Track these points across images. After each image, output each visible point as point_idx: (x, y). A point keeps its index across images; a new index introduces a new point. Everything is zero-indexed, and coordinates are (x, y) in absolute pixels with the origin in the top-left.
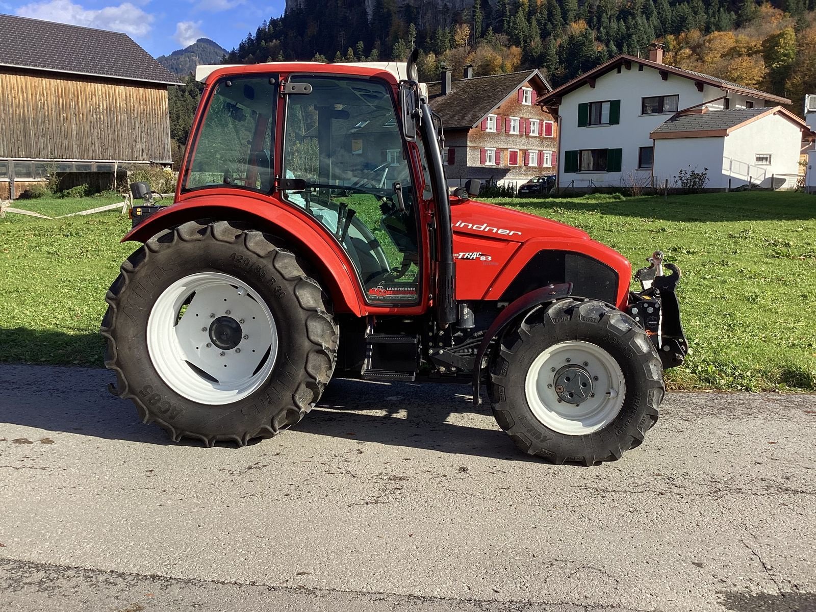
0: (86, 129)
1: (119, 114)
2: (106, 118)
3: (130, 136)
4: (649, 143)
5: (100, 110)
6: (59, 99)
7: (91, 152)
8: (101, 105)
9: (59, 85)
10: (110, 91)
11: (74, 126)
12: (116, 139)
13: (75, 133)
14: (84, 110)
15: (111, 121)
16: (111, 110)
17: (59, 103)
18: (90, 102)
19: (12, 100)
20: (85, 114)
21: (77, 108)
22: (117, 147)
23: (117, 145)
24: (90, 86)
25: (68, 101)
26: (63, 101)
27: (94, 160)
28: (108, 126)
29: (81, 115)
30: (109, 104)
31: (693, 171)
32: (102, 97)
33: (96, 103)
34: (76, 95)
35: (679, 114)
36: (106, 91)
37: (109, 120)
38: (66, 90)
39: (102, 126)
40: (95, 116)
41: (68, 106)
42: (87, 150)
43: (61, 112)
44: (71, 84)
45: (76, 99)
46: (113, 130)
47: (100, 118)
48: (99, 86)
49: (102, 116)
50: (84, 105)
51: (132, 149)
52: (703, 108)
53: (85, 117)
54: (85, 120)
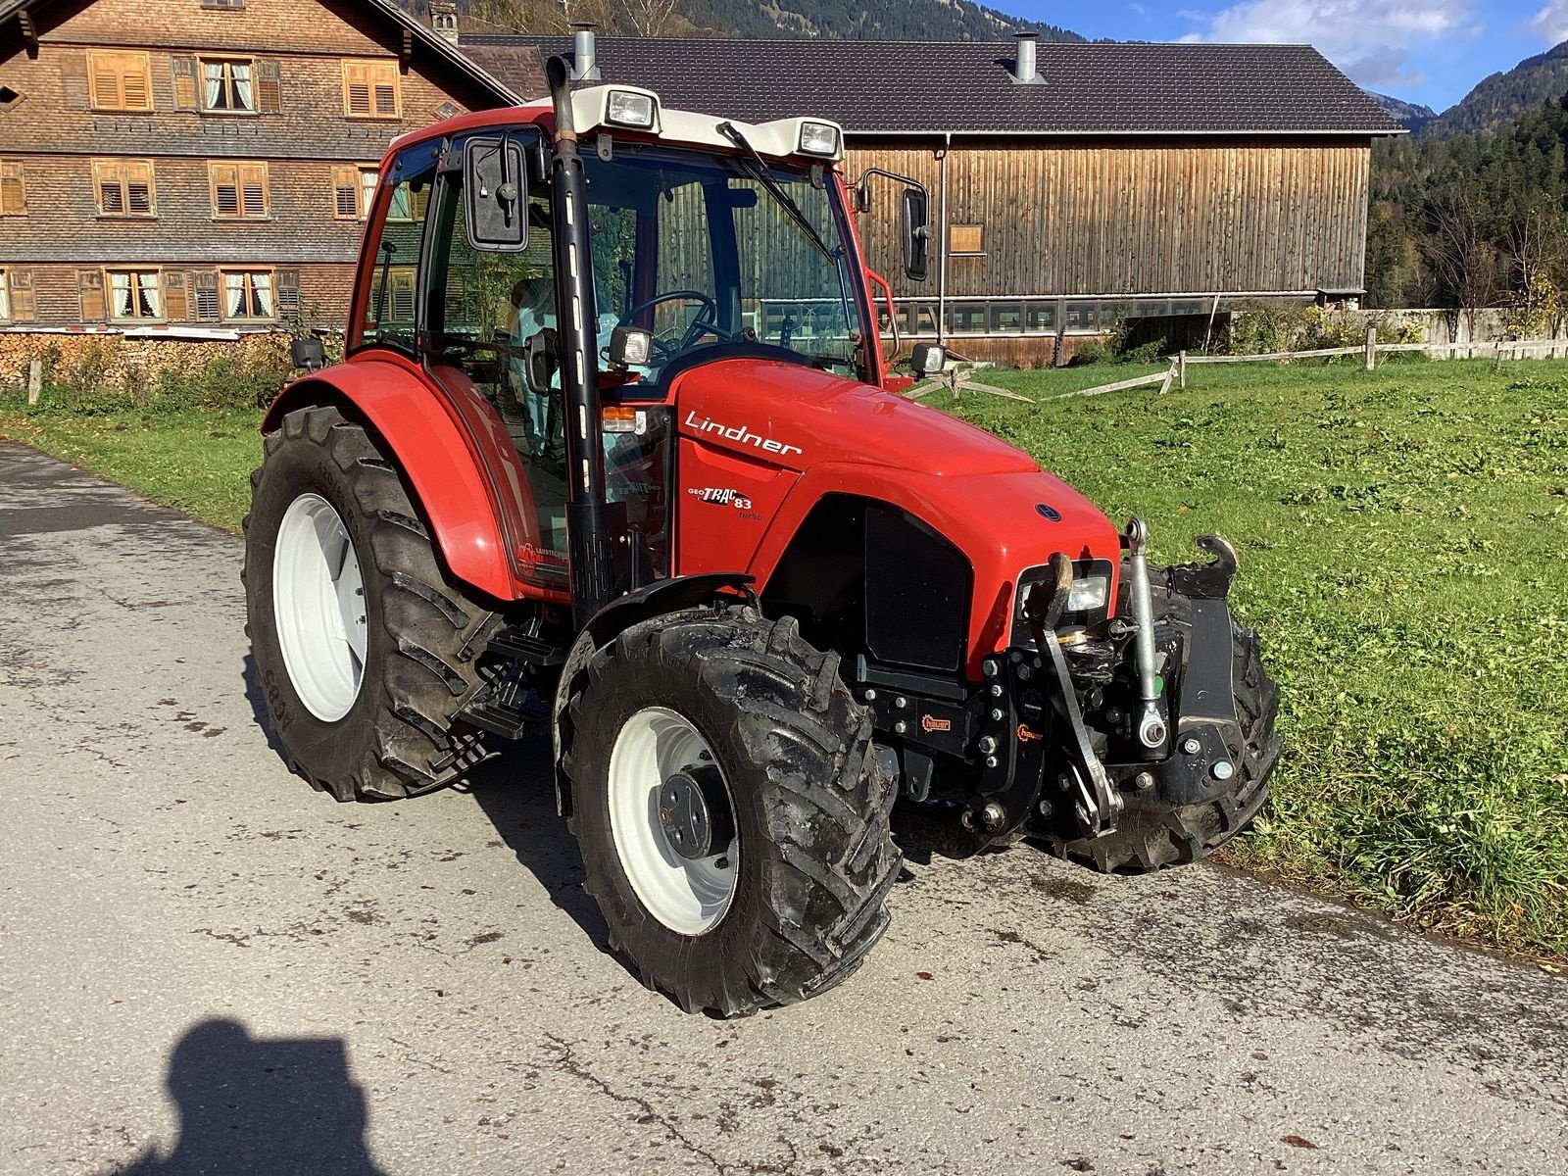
0: (1199, 235)
1: (1264, 202)
2: (1238, 212)
3: (1282, 243)
5: (1228, 198)
6: (1156, 184)
7: (1203, 277)
8: (1233, 188)
9: (1160, 159)
10: (1253, 160)
11: (1177, 233)
12: (1255, 251)
13: (1177, 244)
14: (1200, 201)
15: (1247, 217)
16: (1251, 198)
17: (1155, 191)
18: (1212, 184)
19: (1076, 193)
20: (1200, 208)
21: (1186, 198)
22: (1254, 267)
23: (1254, 262)
24: (1215, 154)
25: (1171, 186)
26: (1162, 187)
27: (1207, 294)
28: (1241, 227)
29: (1193, 211)
30: (1249, 185)
32: (1237, 173)
33: (1223, 186)
34: (1188, 174)
36: (1244, 160)
37: (1244, 216)
38: (1171, 165)
39: (1230, 228)
40: (1218, 210)
41: (1171, 196)
42: (1197, 276)
43: (1158, 208)
44: (1180, 155)
45: (1186, 182)
46: (1249, 233)
47: (1228, 213)
48: (1232, 153)
49: (1231, 210)
50: (1201, 191)
51: (1284, 268)
53: (1199, 214)
54: (1199, 219)
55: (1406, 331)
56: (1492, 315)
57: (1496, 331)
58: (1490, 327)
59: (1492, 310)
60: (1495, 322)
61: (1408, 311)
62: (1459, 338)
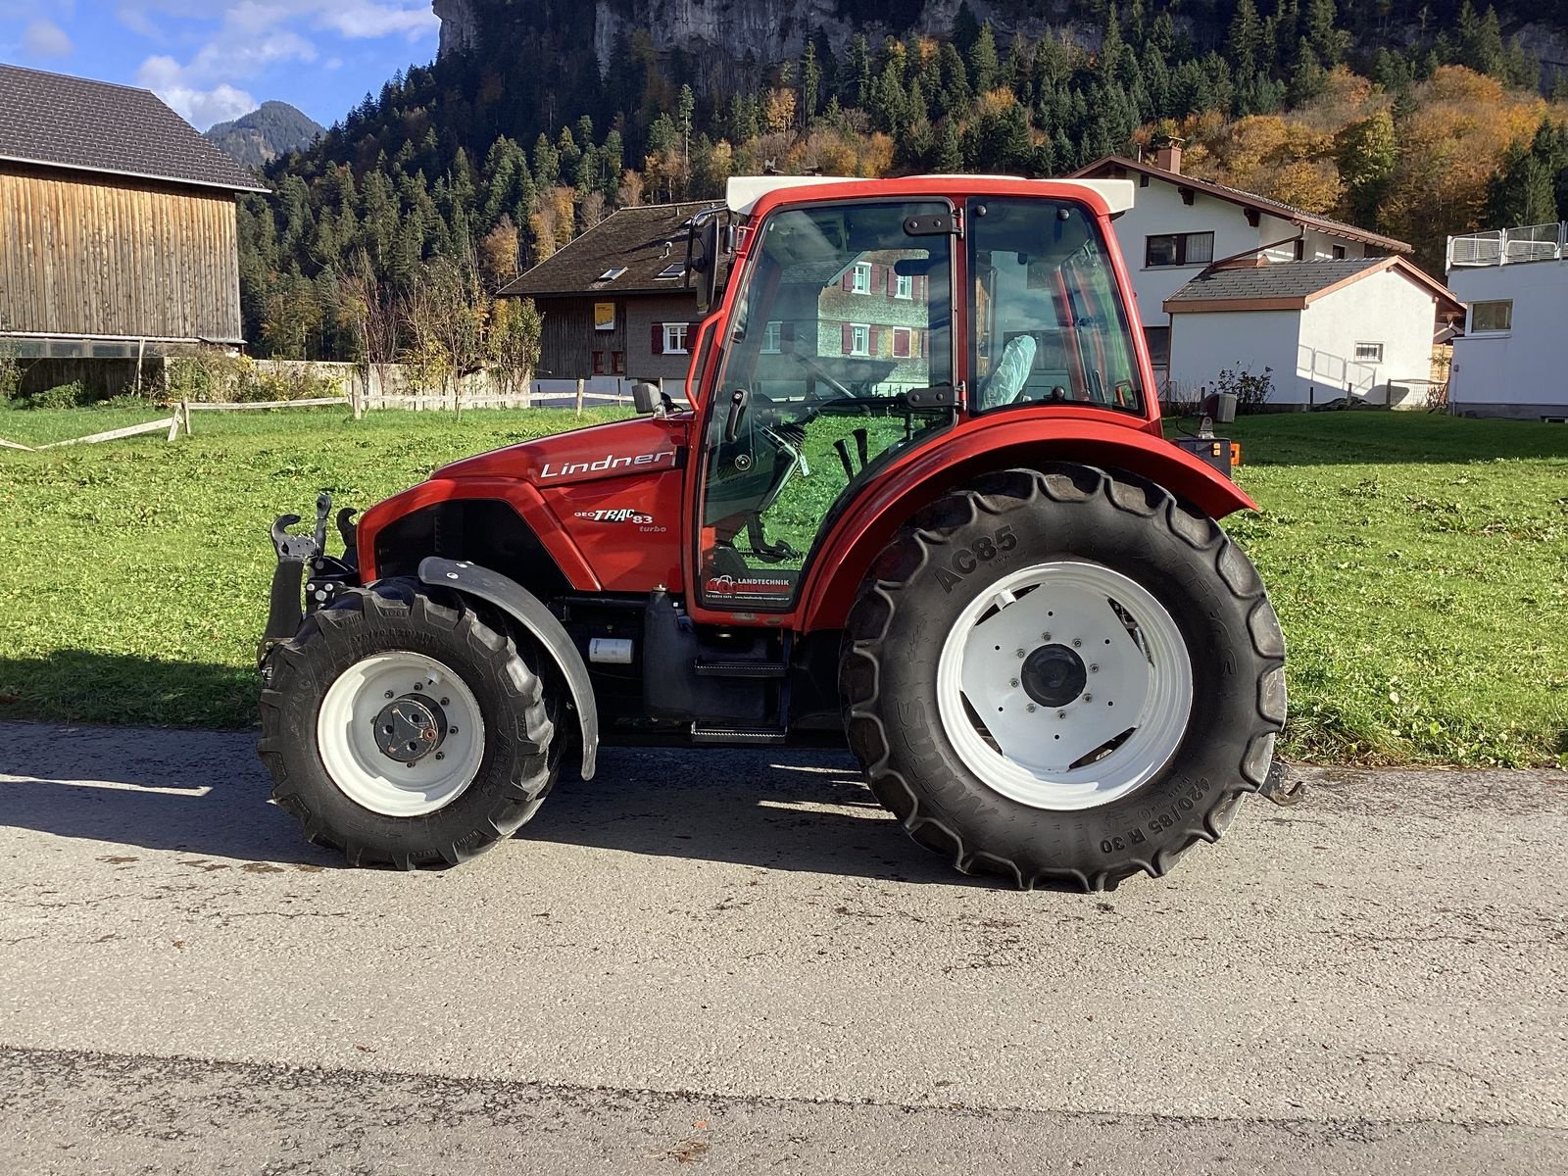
0: (72, 273)
1: (138, 245)
2: (112, 253)
3: (160, 289)
4: (1162, 320)
5: (100, 237)
6: (19, 214)
7: (81, 319)
8: (104, 227)
9: (21, 187)
10: (123, 200)
11: (49, 269)
12: (133, 295)
13: (50, 281)
14: (70, 237)
15: (122, 260)
16: (124, 239)
17: (20, 222)
18: (81, 221)
20: (71, 244)
21: (55, 233)
22: (134, 311)
23: (134, 306)
24: (82, 191)
25: (38, 219)
26: (27, 218)
27: (87, 336)
28: (117, 269)
29: (63, 247)
30: (120, 226)
31: (1244, 373)
32: (107, 213)
33: (93, 225)
34: (54, 208)
35: (1215, 268)
36: (113, 200)
37: (119, 258)
38: (35, 197)
39: (106, 269)
40: (91, 249)
41: (38, 229)
42: (75, 316)
43: (24, 241)
44: (44, 186)
45: (54, 216)
46: (126, 276)
47: (101, 253)
48: (100, 191)
49: (105, 250)
50: (70, 228)
51: (164, 314)
52: (1259, 256)
53: (71, 251)
54: (71, 257)
55: (328, 382)
56: (395, 370)
57: (399, 386)
58: (395, 381)
59: (394, 365)
60: (398, 377)
61: (327, 363)
62: (371, 391)
